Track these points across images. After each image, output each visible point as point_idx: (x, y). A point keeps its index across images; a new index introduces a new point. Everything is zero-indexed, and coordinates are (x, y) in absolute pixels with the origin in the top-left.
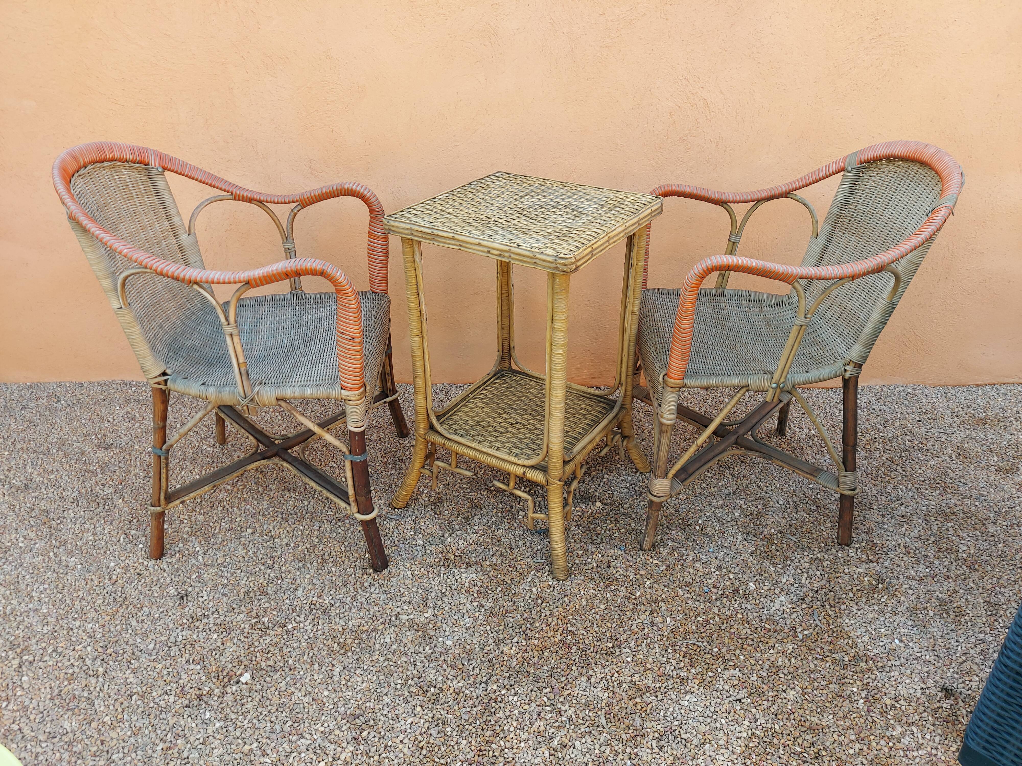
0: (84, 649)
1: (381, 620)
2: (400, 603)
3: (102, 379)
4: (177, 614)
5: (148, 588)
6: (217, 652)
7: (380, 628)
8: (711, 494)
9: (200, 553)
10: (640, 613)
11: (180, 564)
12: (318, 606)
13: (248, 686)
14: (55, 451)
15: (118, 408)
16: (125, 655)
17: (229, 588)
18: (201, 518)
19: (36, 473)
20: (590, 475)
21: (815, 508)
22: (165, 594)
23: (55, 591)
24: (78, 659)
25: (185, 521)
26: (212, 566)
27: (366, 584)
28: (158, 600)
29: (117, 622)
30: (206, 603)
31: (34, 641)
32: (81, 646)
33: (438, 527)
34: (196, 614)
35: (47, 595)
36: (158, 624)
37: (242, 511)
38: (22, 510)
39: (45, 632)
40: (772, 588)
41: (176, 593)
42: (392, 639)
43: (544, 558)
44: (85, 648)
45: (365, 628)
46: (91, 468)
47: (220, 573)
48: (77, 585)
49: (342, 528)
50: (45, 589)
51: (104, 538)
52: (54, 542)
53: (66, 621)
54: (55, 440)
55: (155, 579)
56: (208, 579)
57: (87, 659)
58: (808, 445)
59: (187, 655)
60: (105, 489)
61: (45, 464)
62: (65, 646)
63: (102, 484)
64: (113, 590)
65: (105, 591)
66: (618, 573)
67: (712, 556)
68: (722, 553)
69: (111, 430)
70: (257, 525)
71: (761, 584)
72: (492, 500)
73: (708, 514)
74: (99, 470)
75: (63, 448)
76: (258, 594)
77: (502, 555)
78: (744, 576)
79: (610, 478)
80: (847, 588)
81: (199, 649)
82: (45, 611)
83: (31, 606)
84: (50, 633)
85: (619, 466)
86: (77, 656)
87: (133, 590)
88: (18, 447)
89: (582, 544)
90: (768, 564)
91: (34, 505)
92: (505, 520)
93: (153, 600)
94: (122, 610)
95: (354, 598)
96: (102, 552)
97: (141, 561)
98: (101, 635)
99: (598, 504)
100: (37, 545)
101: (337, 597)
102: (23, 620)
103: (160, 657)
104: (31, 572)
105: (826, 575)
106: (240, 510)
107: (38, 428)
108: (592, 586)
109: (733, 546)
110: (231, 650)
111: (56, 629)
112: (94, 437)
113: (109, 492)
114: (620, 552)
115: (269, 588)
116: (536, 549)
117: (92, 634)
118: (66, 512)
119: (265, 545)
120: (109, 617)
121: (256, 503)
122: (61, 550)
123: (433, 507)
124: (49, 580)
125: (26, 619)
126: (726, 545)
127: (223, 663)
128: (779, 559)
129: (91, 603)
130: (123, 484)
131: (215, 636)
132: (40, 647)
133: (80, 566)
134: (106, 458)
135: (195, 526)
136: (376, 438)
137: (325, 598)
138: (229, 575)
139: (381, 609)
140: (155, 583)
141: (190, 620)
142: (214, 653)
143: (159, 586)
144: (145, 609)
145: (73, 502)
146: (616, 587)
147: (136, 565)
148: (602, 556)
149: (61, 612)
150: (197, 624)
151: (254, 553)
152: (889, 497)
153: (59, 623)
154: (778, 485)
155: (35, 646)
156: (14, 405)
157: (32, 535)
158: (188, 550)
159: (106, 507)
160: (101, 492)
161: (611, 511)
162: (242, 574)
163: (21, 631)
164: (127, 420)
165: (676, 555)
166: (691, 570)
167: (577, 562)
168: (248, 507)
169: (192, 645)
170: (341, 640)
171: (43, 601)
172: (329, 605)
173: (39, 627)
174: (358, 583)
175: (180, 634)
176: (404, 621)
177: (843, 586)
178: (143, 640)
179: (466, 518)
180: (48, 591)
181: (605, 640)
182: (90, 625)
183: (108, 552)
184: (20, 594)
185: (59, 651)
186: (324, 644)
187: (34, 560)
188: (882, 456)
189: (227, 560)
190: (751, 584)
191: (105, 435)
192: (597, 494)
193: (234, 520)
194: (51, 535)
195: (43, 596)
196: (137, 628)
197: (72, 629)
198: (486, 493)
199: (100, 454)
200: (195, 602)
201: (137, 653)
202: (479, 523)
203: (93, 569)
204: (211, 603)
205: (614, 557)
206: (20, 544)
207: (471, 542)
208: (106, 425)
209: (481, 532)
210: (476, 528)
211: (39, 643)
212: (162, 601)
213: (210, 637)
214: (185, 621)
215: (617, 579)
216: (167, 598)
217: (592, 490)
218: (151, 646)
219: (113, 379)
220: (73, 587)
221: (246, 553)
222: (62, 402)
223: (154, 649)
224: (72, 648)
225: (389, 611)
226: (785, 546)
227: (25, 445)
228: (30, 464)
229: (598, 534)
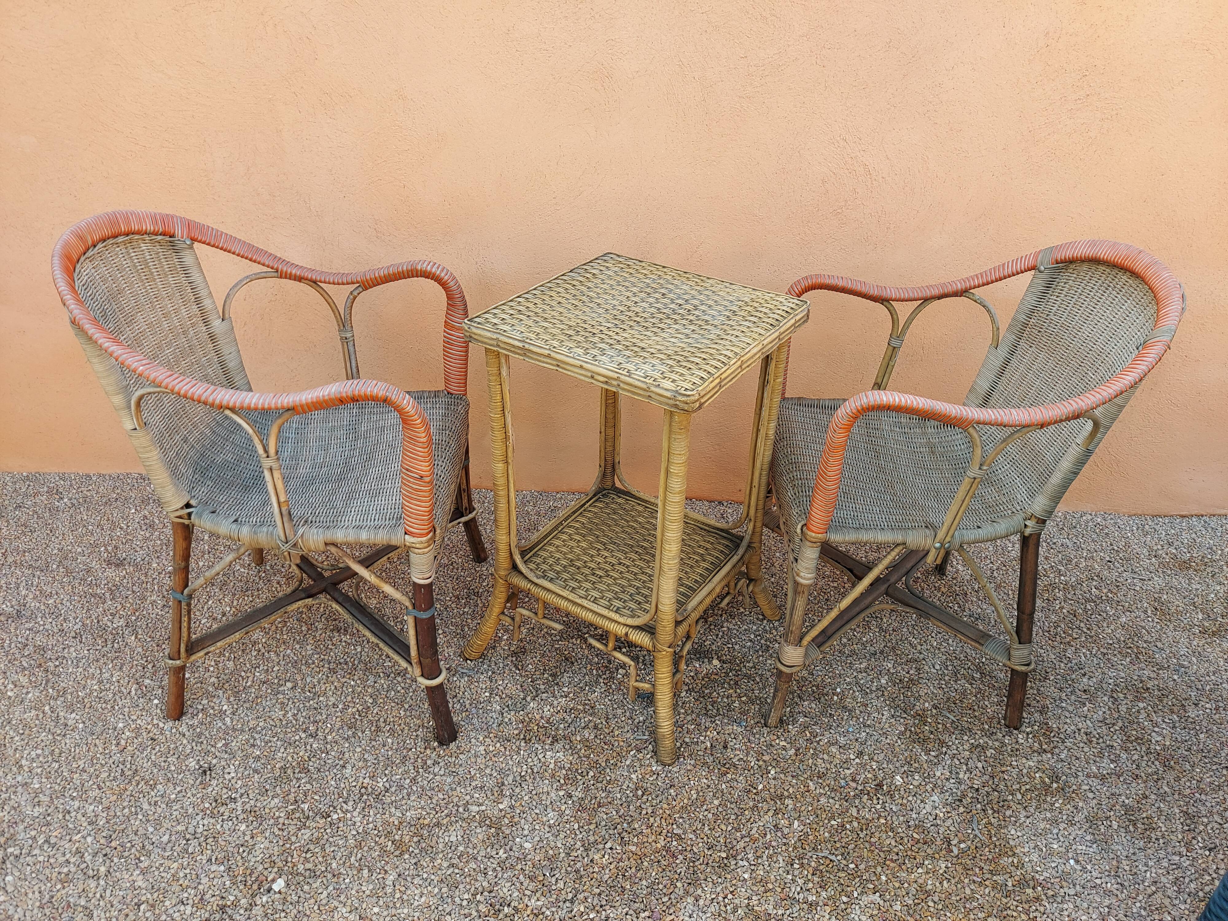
0: (82, 840)
1: (446, 811)
2: (469, 789)
3: (114, 471)
4: (198, 796)
5: (163, 759)
6: (245, 849)
7: (445, 822)
8: (853, 653)
9: (228, 713)
10: (762, 814)
11: (204, 727)
12: (370, 790)
13: (282, 897)
14: (55, 566)
15: (133, 511)
16: (133, 850)
17: (262, 761)
18: (230, 664)
19: (31, 596)
20: (706, 622)
21: (978, 676)
22: (184, 768)
23: (50, 759)
24: (76, 853)
25: (211, 669)
26: (243, 731)
27: (429, 762)
28: (175, 776)
29: (125, 804)
30: (233, 781)
31: (22, 827)
32: (79, 835)
33: (519, 687)
34: (221, 796)
35: (40, 765)
36: (175, 808)
37: (281, 658)
38: (13, 645)
39: (36, 815)
40: (923, 783)
41: (197, 767)
42: (459, 837)
43: (647, 733)
44: (84, 838)
45: (426, 822)
46: (99, 591)
47: (252, 741)
48: (77, 751)
49: (402, 685)
50: (38, 756)
51: (112, 687)
52: (50, 690)
53: (62, 801)
54: (55, 551)
55: (172, 746)
56: (236, 748)
57: (86, 854)
58: (973, 589)
59: (209, 852)
60: (115, 621)
61: (42, 585)
62: (59, 836)
63: (111, 614)
64: (121, 760)
65: (111, 761)
66: (737, 758)
67: (852, 738)
68: (864, 734)
69: (124, 541)
70: (298, 677)
71: (910, 778)
72: (586, 652)
73: (848, 680)
74: (107, 595)
75: (65, 563)
76: (297, 771)
77: (596, 727)
78: (890, 766)
79: (731, 626)
80: (1014, 787)
81: (223, 843)
82: (37, 786)
83: (19, 778)
84: (42, 817)
85: (742, 610)
86: (74, 849)
87: (146, 760)
88: (10, 559)
89: (694, 716)
90: (919, 750)
91: (27, 640)
92: (602, 681)
93: (169, 775)
94: (131, 788)
95: (414, 780)
96: (109, 706)
97: (155, 722)
98: (104, 820)
99: (715, 662)
100: (30, 695)
101: (393, 779)
102: (10, 797)
103: (175, 854)
104: (21, 732)
105: (990, 769)
106: (278, 655)
107: (35, 535)
108: (704, 773)
109: (877, 725)
110: (262, 846)
111: (49, 811)
112: (102, 549)
113: (120, 624)
114: (739, 730)
115: (311, 764)
116: (637, 721)
117: (94, 819)
118: (66, 650)
119: (307, 704)
120: (115, 797)
121: (297, 646)
122: (59, 702)
123: (514, 659)
124: (43, 744)
125: (12, 797)
126: (869, 723)
127: (252, 864)
128: (932, 744)
129: (94, 776)
130: (137, 614)
131: (243, 827)
132: (28, 836)
133: (81, 726)
134: (117, 579)
135: (222, 676)
136: (446, 562)
137: (379, 780)
138: (263, 744)
139: (446, 796)
140: (171, 752)
141: (214, 804)
142: (241, 850)
143: (176, 756)
144: (159, 787)
145: (75, 638)
146: (734, 776)
147: (149, 727)
148: (718, 733)
149: (57, 787)
150: (222, 809)
151: (294, 715)
152: (1070, 665)
153: (53, 803)
154: (935, 644)
155: (23, 834)
156: (7, 502)
157: (24, 680)
158: (213, 708)
159: (116, 645)
160: (109, 624)
161: (731, 671)
162: (279, 743)
163: (5, 813)
164: (144, 528)
165: (808, 735)
166: (826, 757)
167: (687, 740)
168: (289, 651)
169: (214, 837)
170: (397, 837)
171: (34, 771)
172: (383, 788)
173: (28, 808)
174: (419, 760)
175: (201, 822)
176: (473, 814)
177: (1009, 784)
178: (156, 829)
179: (554, 675)
180: (41, 759)
181: (718, 848)
182: (92, 807)
183: (117, 708)
184: (7, 762)
185: (52, 842)
186: (376, 842)
187: (25, 716)
188: (1063, 608)
189: (261, 724)
190: (898, 778)
191: (116, 547)
192: (714, 647)
193: (270, 670)
194: (48, 681)
195: (35, 765)
196: (149, 812)
197: (69, 812)
198: (578, 642)
199: (111, 573)
200: (220, 780)
201: (149, 847)
202: (570, 683)
203: (98, 730)
204: (239, 782)
205: (733, 736)
206: (9, 693)
207: (559, 708)
208: (118, 534)
209: (571, 695)
210: (566, 689)
211: (28, 830)
212: (180, 777)
213: (237, 828)
214: (207, 805)
215: (735, 766)
216: (187, 773)
217: (708, 642)
218: (165, 839)
219: (128, 471)
220: (73, 754)
221: (284, 716)
222: (66, 500)
223: (169, 841)
224: (68, 838)
225: (456, 800)
226: (940, 726)
227: (18, 558)
228: (24, 584)
229: (715, 702)
